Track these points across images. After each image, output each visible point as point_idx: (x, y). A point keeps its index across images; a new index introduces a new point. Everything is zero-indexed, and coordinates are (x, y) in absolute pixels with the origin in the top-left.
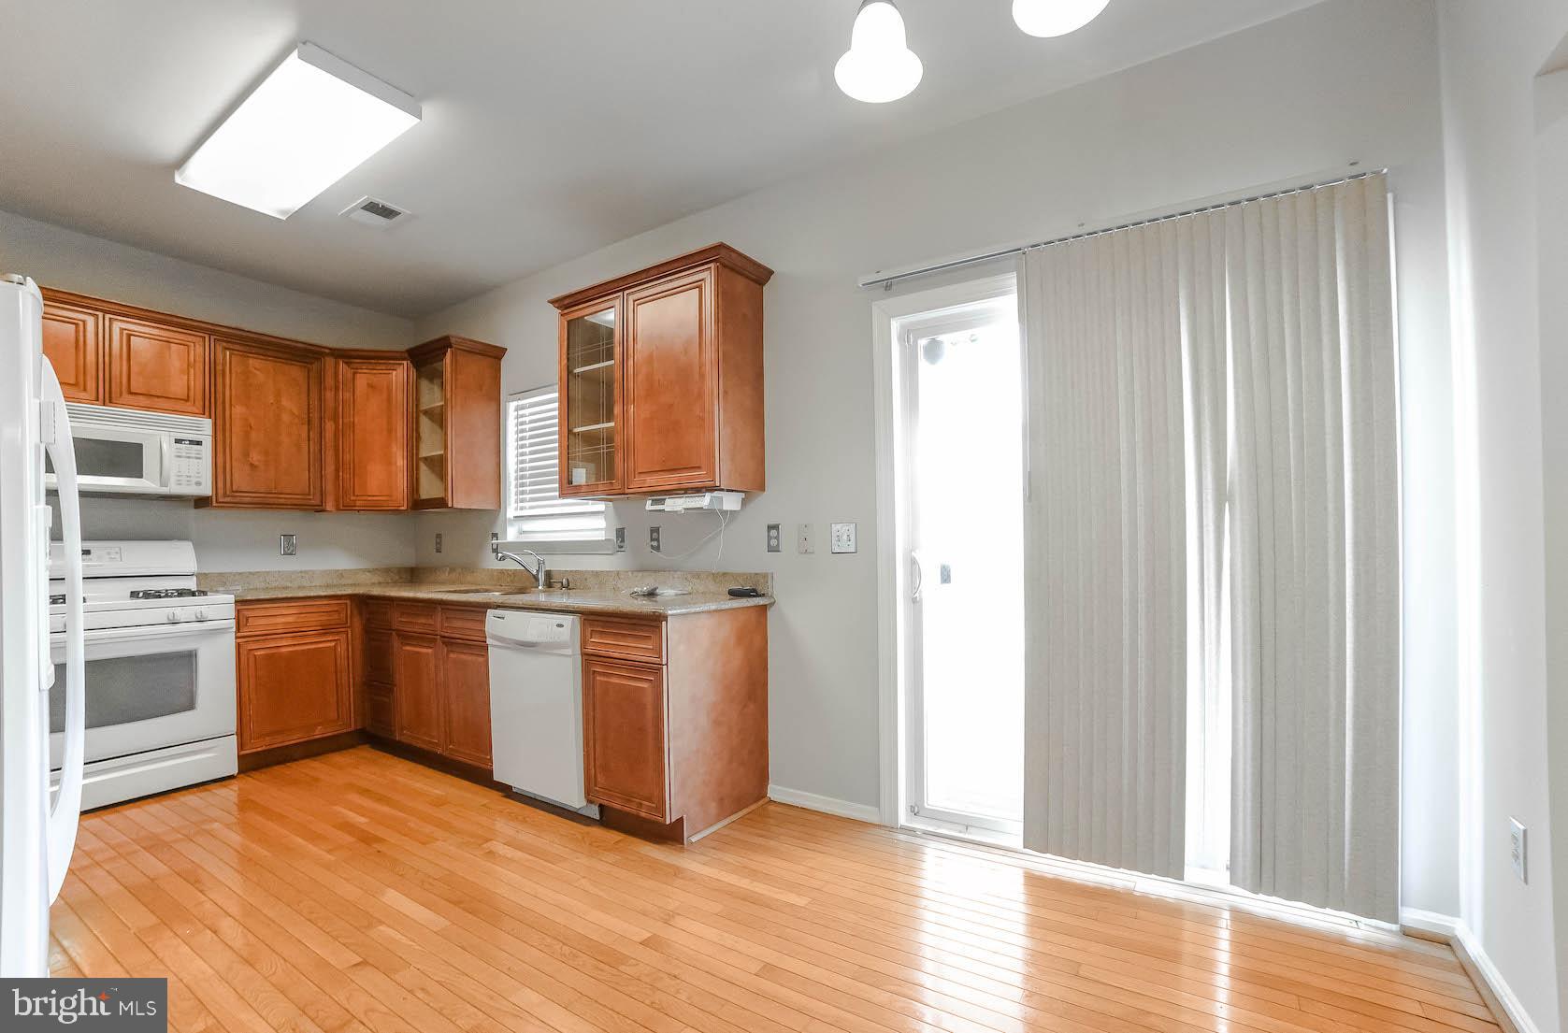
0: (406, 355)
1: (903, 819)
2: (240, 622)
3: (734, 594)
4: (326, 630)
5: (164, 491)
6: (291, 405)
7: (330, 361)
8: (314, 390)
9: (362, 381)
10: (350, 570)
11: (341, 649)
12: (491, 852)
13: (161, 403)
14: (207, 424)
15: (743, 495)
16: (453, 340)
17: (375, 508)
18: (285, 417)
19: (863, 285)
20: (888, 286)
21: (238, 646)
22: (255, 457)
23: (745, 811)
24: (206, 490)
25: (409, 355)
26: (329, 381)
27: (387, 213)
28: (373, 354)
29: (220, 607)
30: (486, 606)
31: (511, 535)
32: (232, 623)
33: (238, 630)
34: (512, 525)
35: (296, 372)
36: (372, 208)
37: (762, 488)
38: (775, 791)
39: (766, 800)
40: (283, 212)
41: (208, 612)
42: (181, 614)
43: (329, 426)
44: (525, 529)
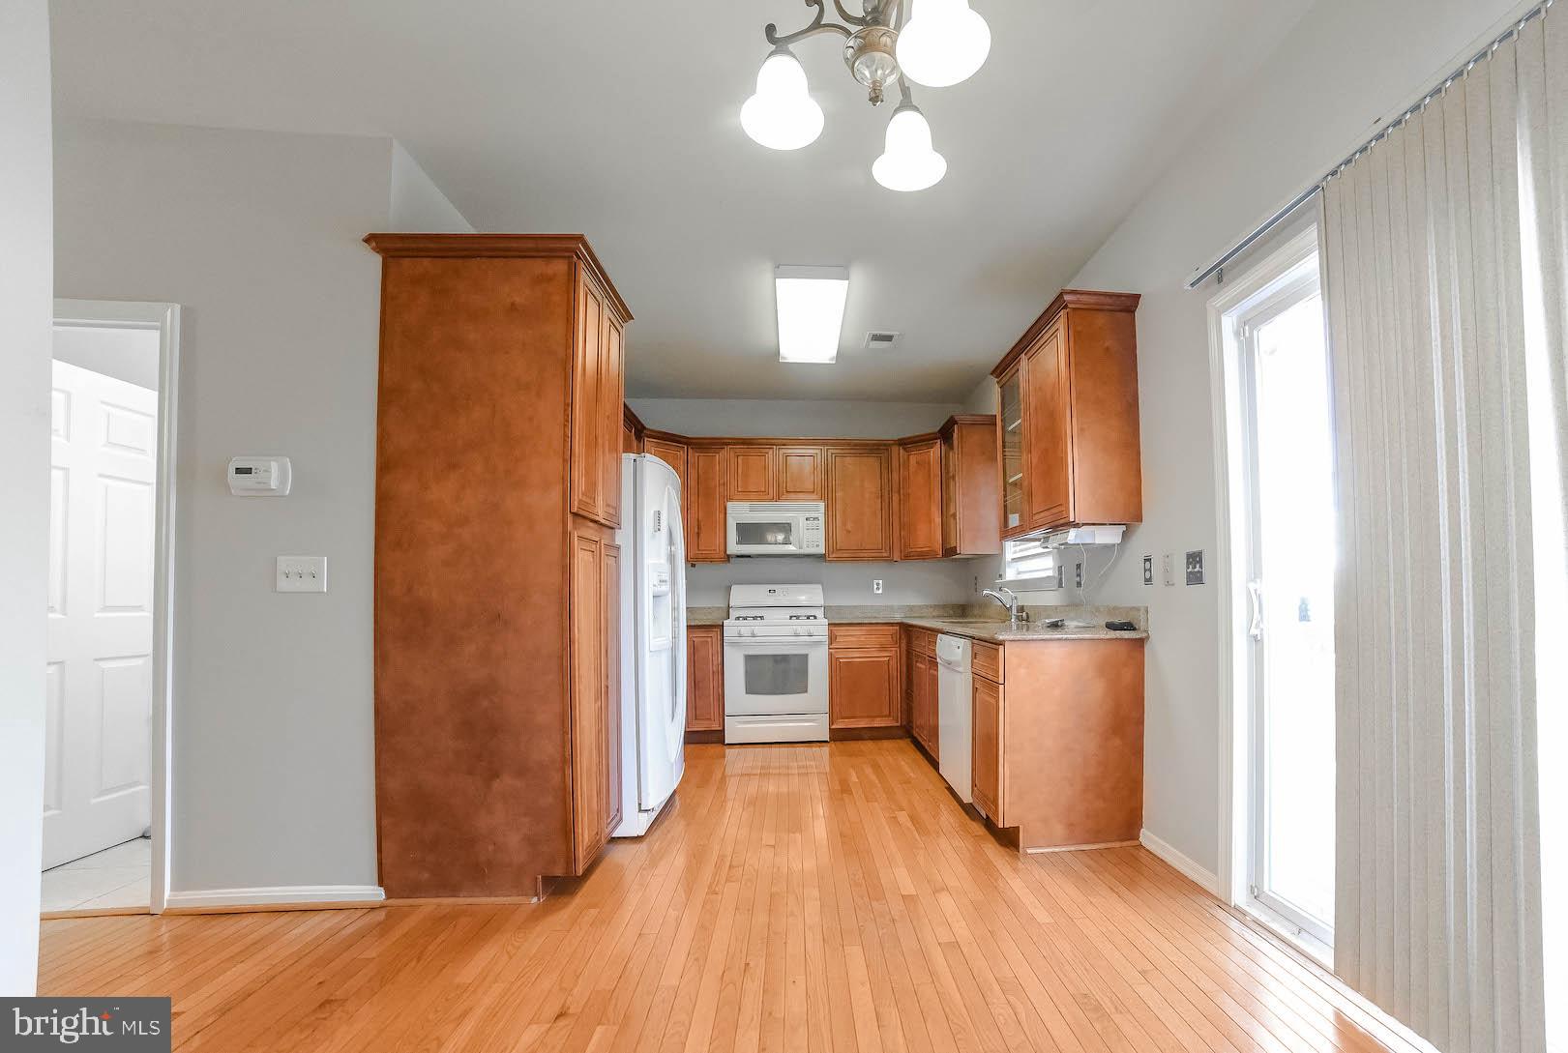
0: (939, 435)
1: (1239, 896)
2: (832, 638)
3: (1111, 626)
4: (883, 648)
5: (802, 551)
6: (871, 486)
7: (895, 449)
8: (885, 472)
9: (913, 460)
10: (920, 606)
11: (893, 663)
12: (895, 818)
13: (801, 496)
14: (822, 505)
15: (1124, 528)
16: (956, 418)
17: (923, 556)
18: (867, 496)
19: (1192, 285)
20: (1219, 275)
21: (831, 654)
22: (849, 526)
23: (1102, 846)
24: (822, 550)
25: (942, 435)
26: (895, 464)
27: (889, 338)
28: (917, 439)
29: (820, 628)
30: (937, 631)
31: (1010, 574)
32: (826, 639)
33: (831, 643)
34: (1009, 567)
35: (872, 462)
36: (876, 338)
37: (1139, 518)
38: (1147, 837)
39: (1135, 843)
40: (832, 359)
41: (812, 629)
42: (801, 630)
43: (895, 497)
44: (1020, 570)
